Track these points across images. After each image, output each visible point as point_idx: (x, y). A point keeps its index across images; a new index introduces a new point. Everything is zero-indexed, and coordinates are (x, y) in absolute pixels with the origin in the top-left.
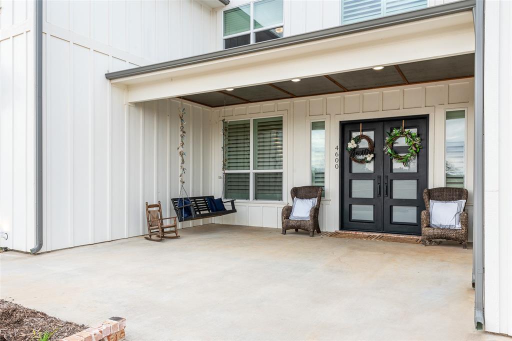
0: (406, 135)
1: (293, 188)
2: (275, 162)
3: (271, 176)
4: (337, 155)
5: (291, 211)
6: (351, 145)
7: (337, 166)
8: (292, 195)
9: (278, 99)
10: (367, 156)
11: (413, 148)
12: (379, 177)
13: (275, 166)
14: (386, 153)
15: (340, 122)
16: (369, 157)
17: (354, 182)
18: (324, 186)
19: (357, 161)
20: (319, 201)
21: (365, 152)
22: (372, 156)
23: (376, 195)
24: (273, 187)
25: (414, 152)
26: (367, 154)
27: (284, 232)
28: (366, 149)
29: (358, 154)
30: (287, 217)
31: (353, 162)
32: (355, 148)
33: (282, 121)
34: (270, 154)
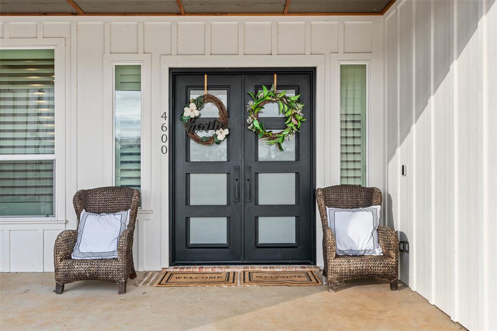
0: (281, 99)
1: (78, 192)
2: (35, 139)
3: (29, 167)
4: (164, 129)
5: (75, 241)
6: (190, 112)
7: (164, 148)
8: (76, 207)
9: (45, 14)
10: (218, 132)
11: (293, 120)
12: (237, 169)
13: (38, 147)
14: (249, 128)
15: (170, 69)
16: (222, 134)
17: (193, 177)
18: (139, 186)
19: (199, 140)
20: (134, 217)
21: (213, 124)
22: (226, 132)
23: (232, 200)
24: (34, 189)
25: (294, 128)
26: (218, 128)
27: (60, 290)
28: (215, 120)
29: (201, 127)
30: (68, 257)
31: (192, 142)
32: (196, 118)
33: (53, 60)
34: (27, 123)
